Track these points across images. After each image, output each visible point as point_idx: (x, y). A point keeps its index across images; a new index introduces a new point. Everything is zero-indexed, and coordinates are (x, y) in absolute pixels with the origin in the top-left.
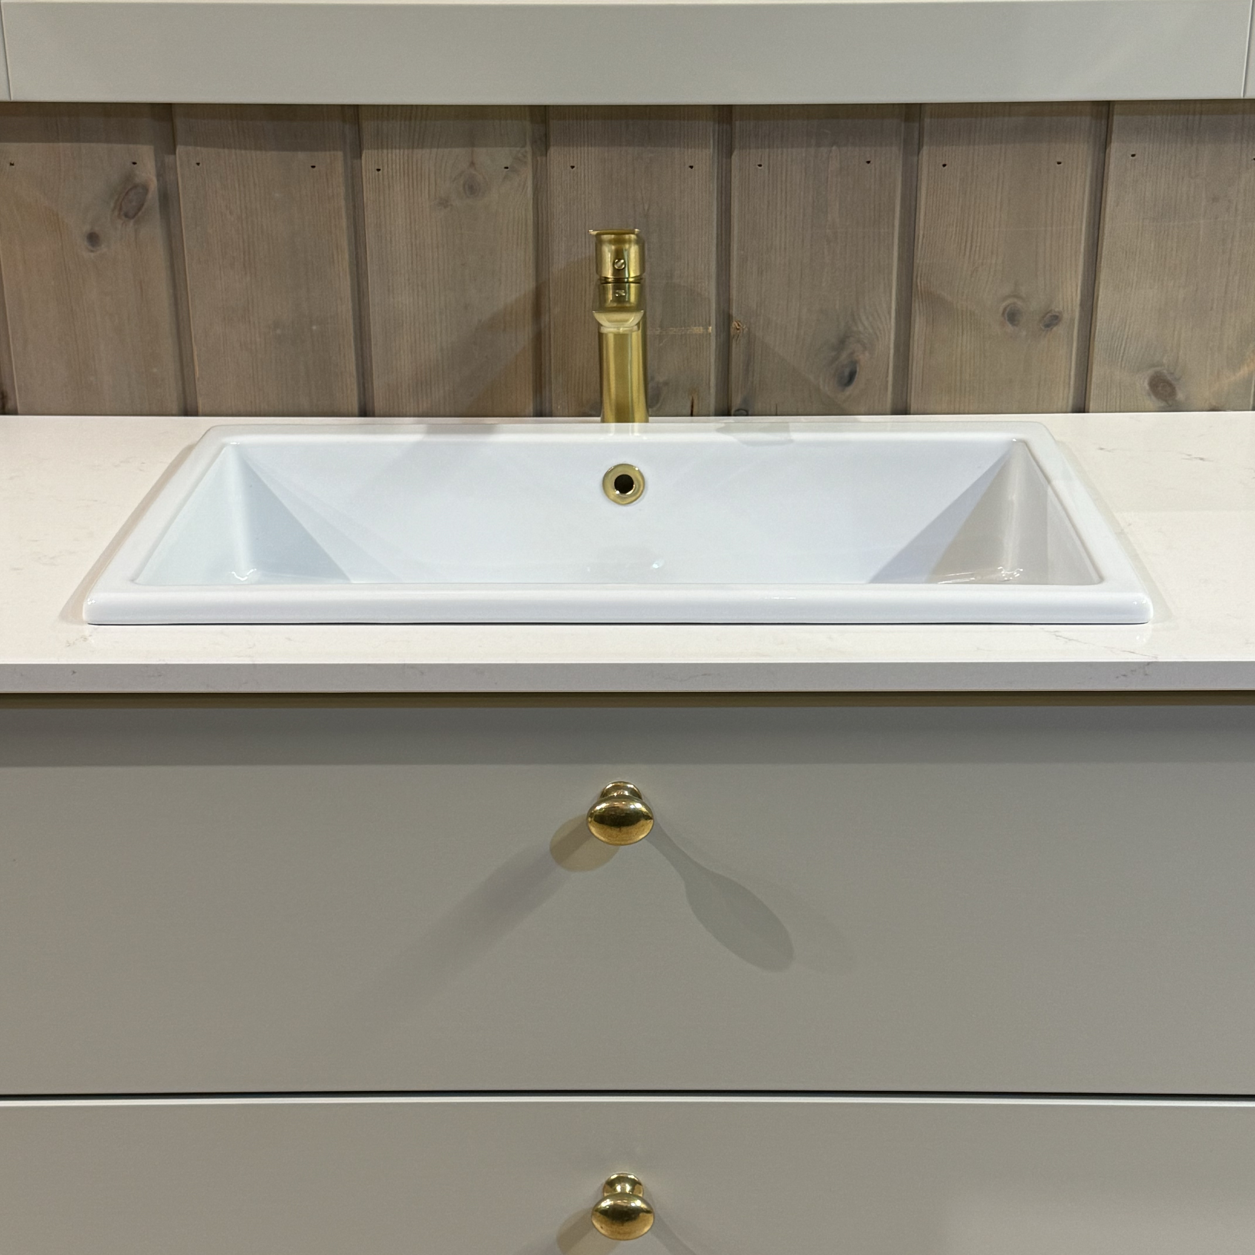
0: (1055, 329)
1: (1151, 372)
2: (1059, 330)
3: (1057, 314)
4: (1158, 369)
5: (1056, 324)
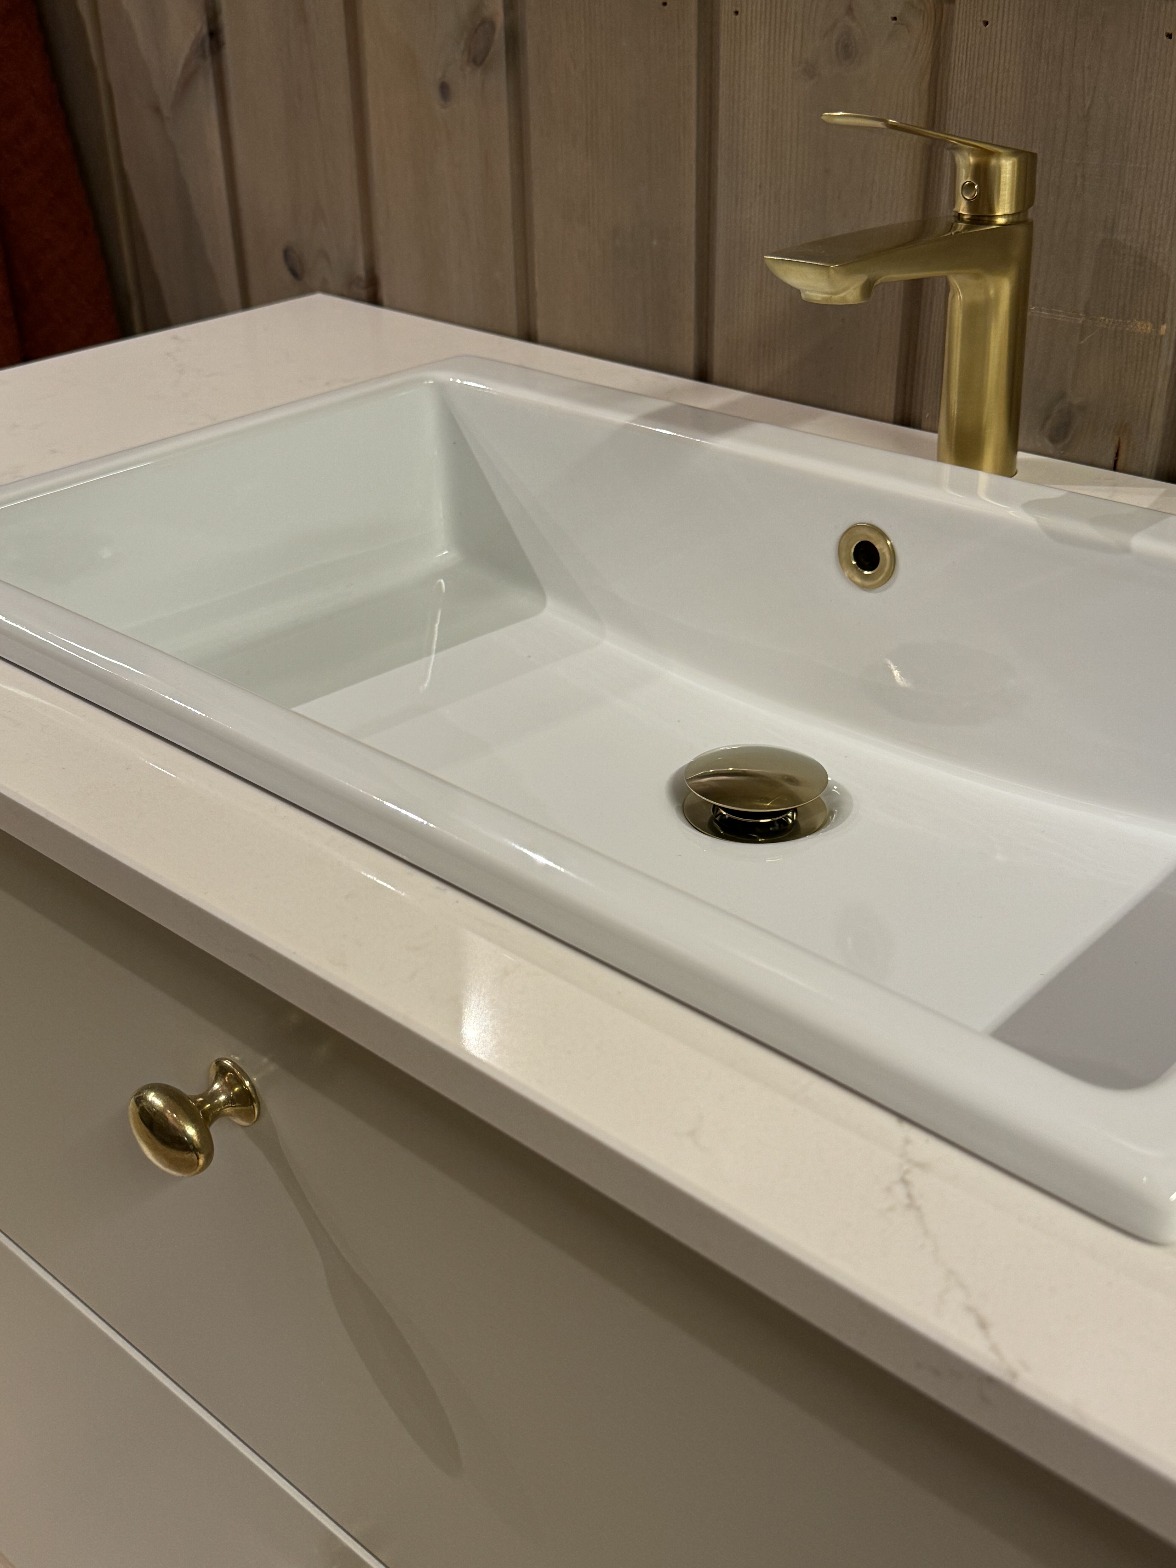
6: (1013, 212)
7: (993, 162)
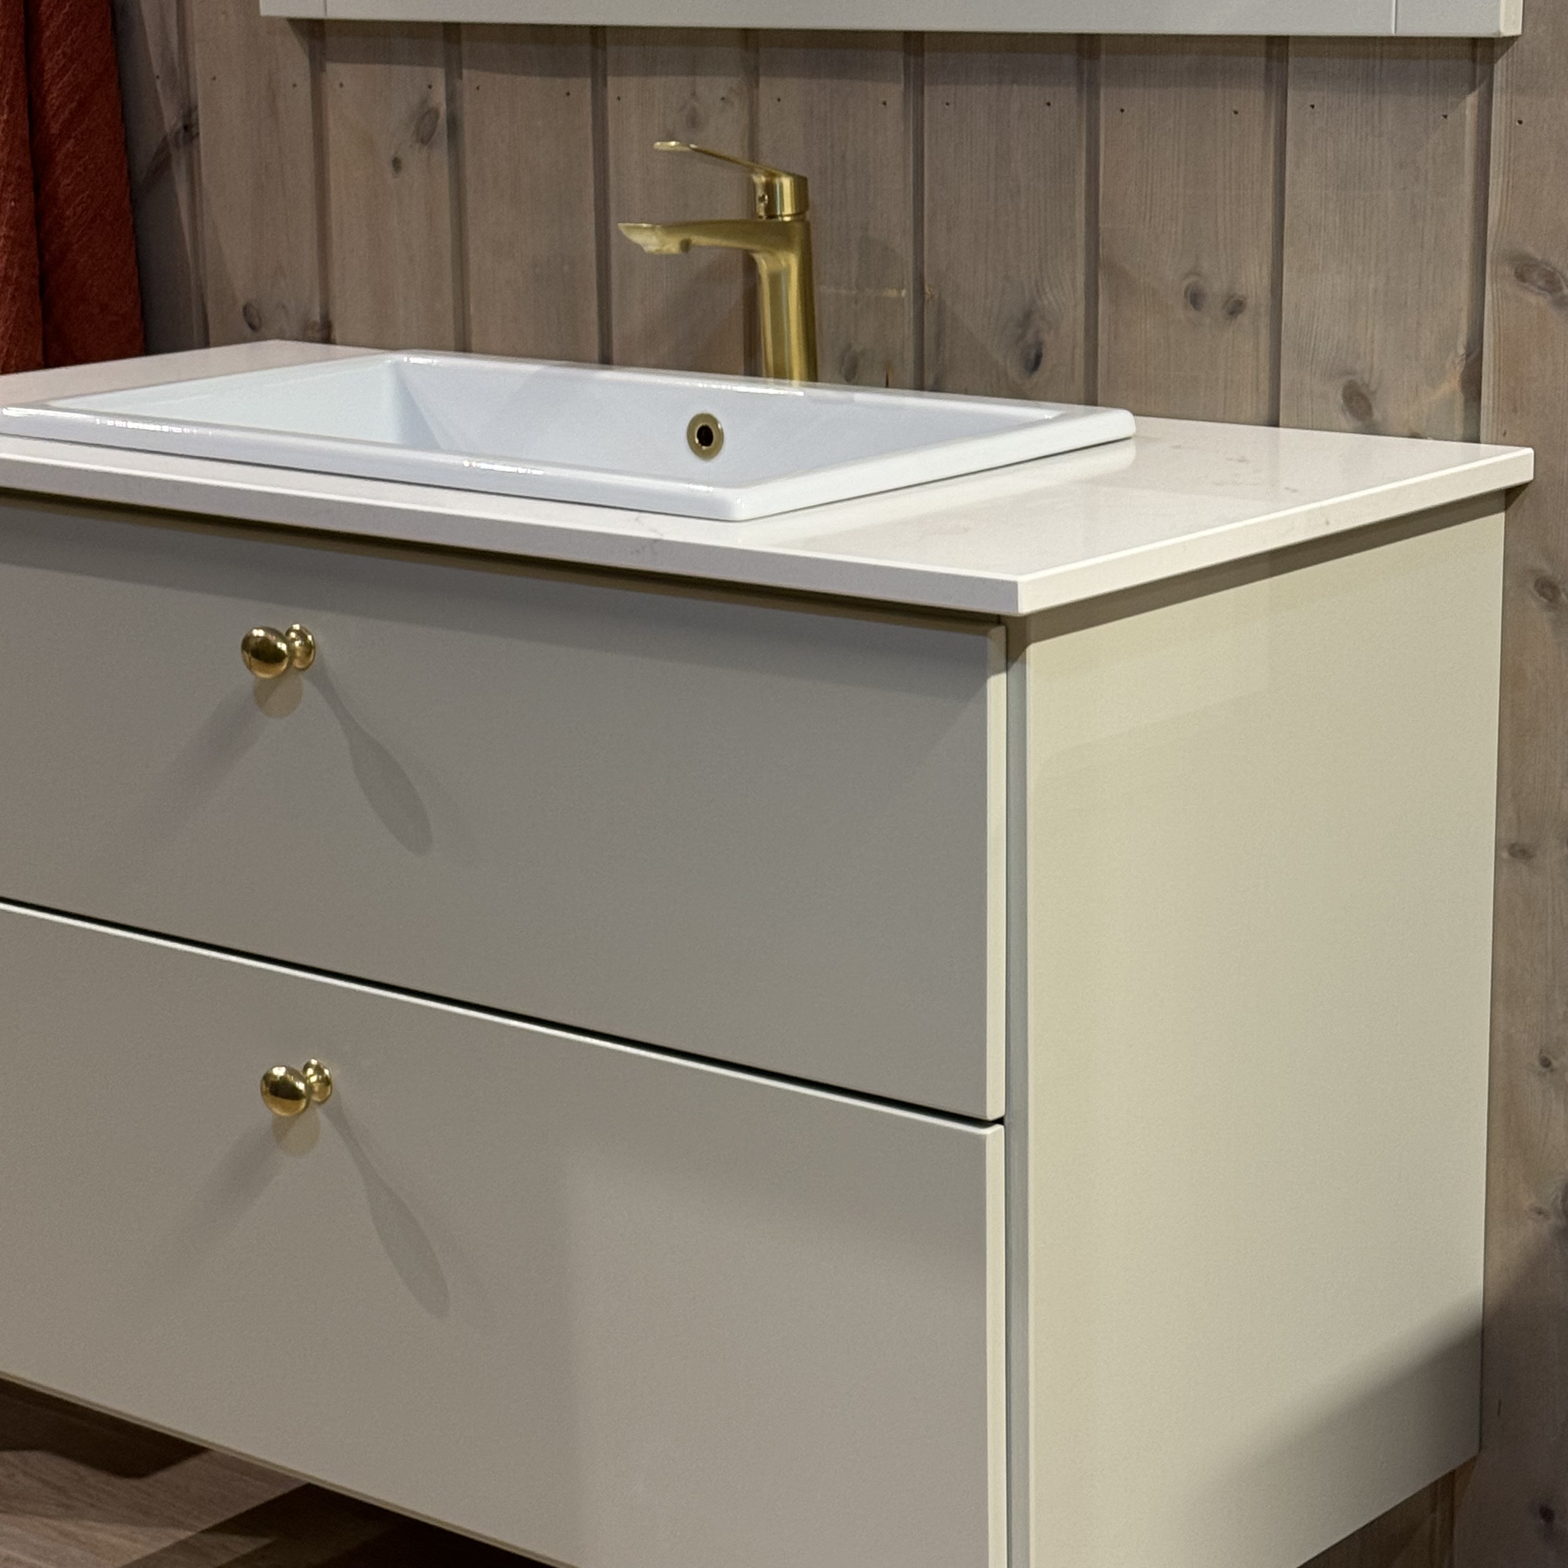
0: (1239, 317)
1: (1344, 380)
2: (1244, 319)
3: (1241, 299)
4: (1351, 378)
5: (1241, 312)
6: (794, 213)
7: (777, 181)
